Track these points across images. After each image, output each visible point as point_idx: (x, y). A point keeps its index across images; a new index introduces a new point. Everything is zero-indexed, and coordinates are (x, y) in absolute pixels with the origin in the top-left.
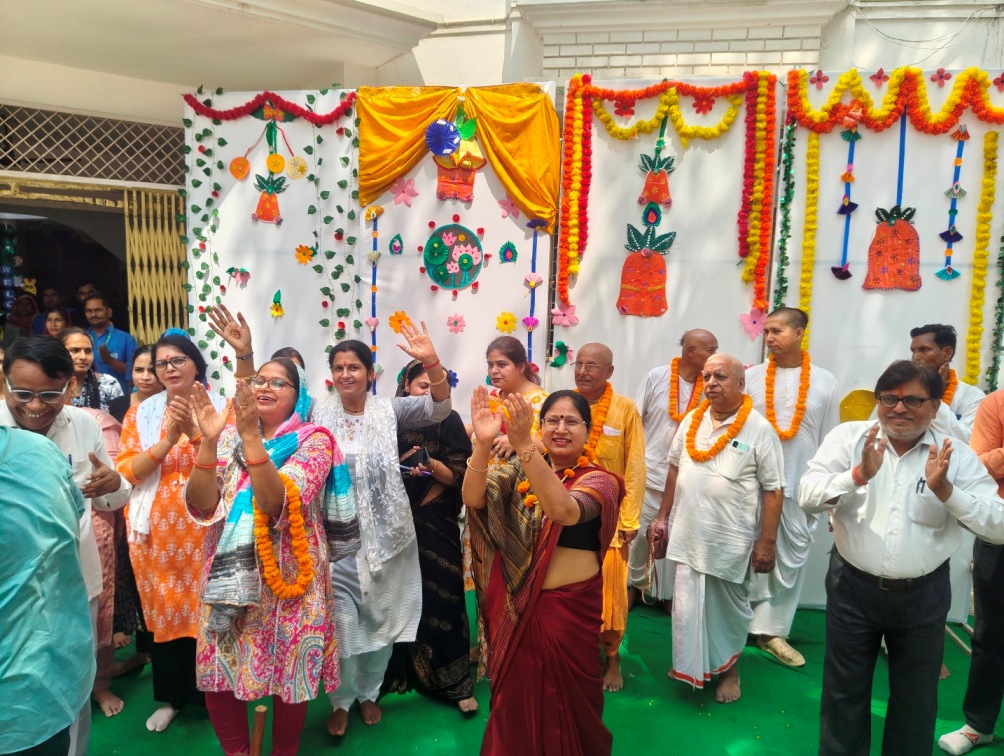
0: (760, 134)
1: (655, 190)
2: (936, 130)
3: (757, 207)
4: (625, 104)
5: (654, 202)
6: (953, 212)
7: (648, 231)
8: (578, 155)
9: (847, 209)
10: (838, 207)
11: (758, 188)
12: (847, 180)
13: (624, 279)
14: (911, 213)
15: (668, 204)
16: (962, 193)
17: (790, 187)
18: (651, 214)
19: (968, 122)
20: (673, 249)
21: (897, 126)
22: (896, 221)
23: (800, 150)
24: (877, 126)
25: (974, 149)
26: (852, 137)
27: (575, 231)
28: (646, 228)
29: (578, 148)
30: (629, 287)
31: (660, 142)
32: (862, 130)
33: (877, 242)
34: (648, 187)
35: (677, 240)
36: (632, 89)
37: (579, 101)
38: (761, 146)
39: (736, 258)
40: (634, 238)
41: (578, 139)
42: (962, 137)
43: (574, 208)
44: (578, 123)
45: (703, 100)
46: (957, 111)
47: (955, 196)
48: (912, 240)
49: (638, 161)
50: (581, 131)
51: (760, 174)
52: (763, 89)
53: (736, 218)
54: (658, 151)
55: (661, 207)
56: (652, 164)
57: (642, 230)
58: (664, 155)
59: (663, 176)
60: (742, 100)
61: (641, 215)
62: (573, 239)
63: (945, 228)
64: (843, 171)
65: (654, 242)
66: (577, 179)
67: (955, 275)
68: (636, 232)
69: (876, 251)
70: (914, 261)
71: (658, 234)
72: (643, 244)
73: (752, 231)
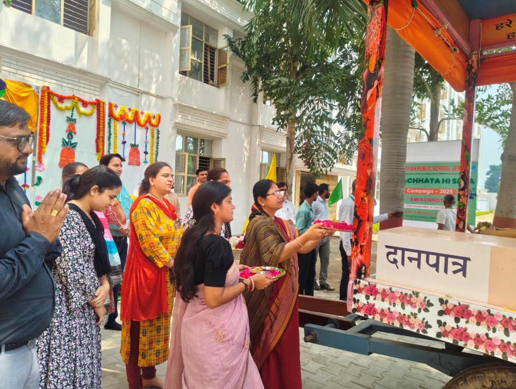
0: (102, 118)
1: (71, 128)
2: (142, 126)
3: (101, 138)
4: (61, 99)
5: (71, 132)
6: (146, 147)
7: (69, 141)
8: (46, 112)
9: (124, 143)
10: (121, 142)
11: (101, 133)
12: (124, 135)
13: (62, 156)
14: (138, 146)
15: (75, 133)
16: (148, 142)
17: (110, 134)
18: (70, 136)
19: (148, 125)
20: (77, 147)
21: (134, 123)
22: (134, 147)
23: (112, 125)
24: (130, 122)
25: (149, 132)
26: (124, 124)
27: (45, 138)
29: (46, 110)
30: (63, 159)
31: (72, 114)
32: (127, 123)
33: (130, 152)
34: (69, 127)
35: (78, 145)
36: (64, 95)
37: (46, 94)
38: (102, 121)
39: (96, 153)
40: (65, 143)
41: (46, 107)
42: (147, 129)
43: (45, 130)
44: (46, 102)
45: (85, 104)
46: (146, 122)
47: (146, 143)
48: (138, 152)
49: (66, 118)
50: (47, 105)
51: (102, 129)
52: (102, 105)
53: (95, 141)
54: (72, 116)
55: (73, 134)
56: (70, 120)
57: (67, 140)
58: (74, 118)
59: (74, 124)
60: (95, 106)
61: (67, 135)
62: (44, 140)
63: (145, 151)
64: (123, 132)
65: (71, 144)
66: (45, 120)
67: (147, 162)
68: (65, 141)
69: (131, 155)
70: (139, 158)
71: (72, 142)
72: (68, 145)
73: (100, 145)
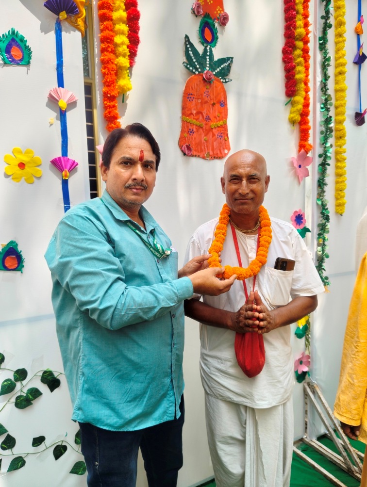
3: (299, 44)
5: (210, 15)
7: (205, 51)
9: (360, 60)
12: (358, 34)
13: (185, 109)
15: (223, 22)
17: (325, 27)
18: (207, 30)
28: (203, 48)
30: (191, 120)
40: (193, 56)
57: (200, 49)
61: (198, 28)
65: (214, 65)
71: (215, 57)
72: (203, 66)
73: (299, 68)
